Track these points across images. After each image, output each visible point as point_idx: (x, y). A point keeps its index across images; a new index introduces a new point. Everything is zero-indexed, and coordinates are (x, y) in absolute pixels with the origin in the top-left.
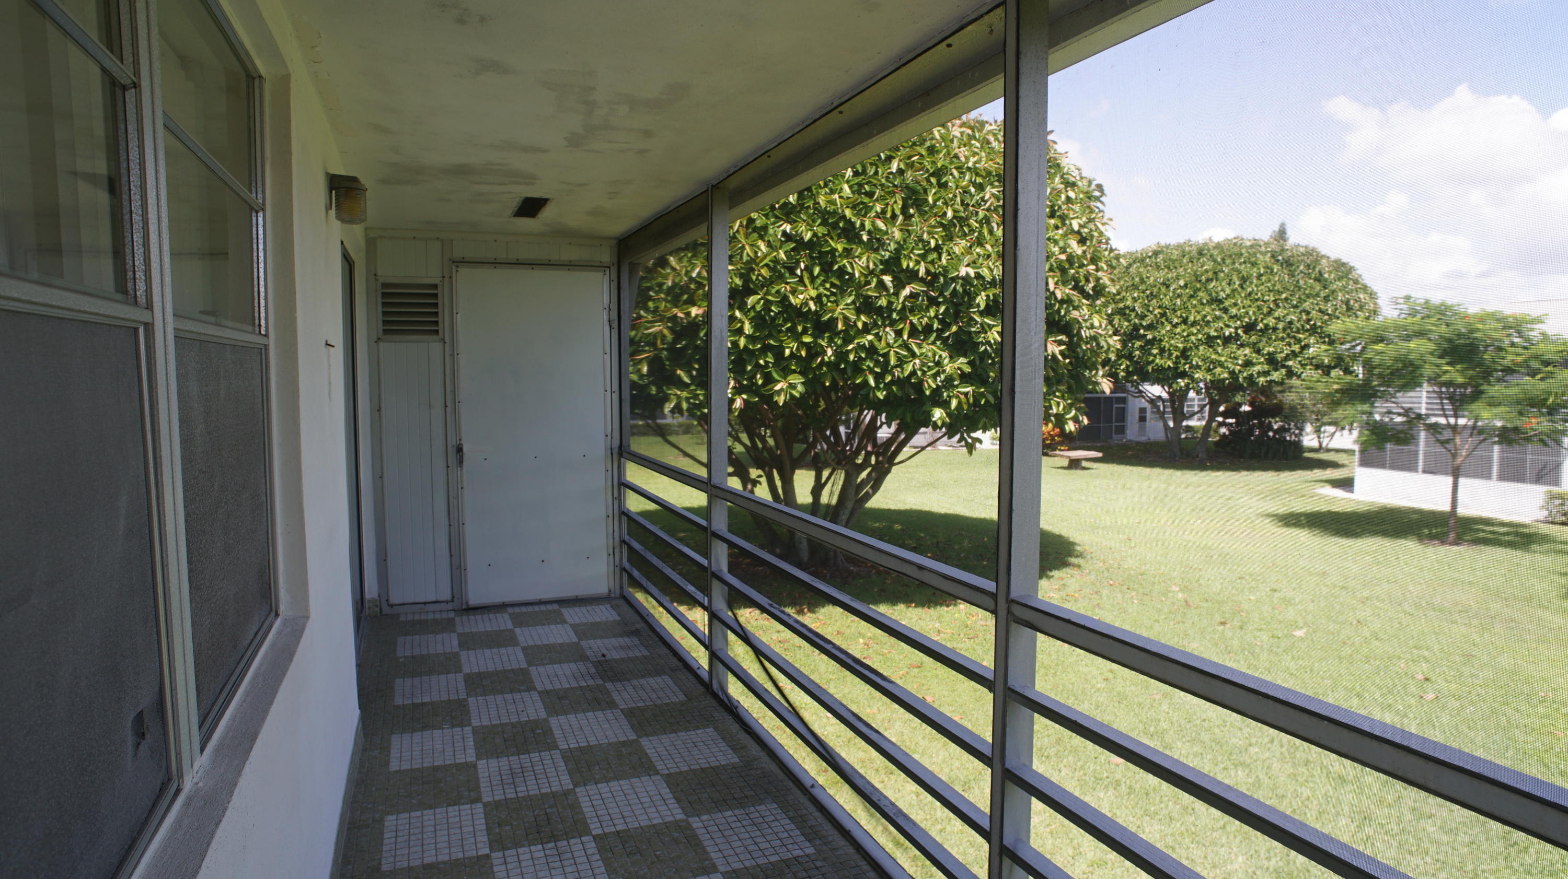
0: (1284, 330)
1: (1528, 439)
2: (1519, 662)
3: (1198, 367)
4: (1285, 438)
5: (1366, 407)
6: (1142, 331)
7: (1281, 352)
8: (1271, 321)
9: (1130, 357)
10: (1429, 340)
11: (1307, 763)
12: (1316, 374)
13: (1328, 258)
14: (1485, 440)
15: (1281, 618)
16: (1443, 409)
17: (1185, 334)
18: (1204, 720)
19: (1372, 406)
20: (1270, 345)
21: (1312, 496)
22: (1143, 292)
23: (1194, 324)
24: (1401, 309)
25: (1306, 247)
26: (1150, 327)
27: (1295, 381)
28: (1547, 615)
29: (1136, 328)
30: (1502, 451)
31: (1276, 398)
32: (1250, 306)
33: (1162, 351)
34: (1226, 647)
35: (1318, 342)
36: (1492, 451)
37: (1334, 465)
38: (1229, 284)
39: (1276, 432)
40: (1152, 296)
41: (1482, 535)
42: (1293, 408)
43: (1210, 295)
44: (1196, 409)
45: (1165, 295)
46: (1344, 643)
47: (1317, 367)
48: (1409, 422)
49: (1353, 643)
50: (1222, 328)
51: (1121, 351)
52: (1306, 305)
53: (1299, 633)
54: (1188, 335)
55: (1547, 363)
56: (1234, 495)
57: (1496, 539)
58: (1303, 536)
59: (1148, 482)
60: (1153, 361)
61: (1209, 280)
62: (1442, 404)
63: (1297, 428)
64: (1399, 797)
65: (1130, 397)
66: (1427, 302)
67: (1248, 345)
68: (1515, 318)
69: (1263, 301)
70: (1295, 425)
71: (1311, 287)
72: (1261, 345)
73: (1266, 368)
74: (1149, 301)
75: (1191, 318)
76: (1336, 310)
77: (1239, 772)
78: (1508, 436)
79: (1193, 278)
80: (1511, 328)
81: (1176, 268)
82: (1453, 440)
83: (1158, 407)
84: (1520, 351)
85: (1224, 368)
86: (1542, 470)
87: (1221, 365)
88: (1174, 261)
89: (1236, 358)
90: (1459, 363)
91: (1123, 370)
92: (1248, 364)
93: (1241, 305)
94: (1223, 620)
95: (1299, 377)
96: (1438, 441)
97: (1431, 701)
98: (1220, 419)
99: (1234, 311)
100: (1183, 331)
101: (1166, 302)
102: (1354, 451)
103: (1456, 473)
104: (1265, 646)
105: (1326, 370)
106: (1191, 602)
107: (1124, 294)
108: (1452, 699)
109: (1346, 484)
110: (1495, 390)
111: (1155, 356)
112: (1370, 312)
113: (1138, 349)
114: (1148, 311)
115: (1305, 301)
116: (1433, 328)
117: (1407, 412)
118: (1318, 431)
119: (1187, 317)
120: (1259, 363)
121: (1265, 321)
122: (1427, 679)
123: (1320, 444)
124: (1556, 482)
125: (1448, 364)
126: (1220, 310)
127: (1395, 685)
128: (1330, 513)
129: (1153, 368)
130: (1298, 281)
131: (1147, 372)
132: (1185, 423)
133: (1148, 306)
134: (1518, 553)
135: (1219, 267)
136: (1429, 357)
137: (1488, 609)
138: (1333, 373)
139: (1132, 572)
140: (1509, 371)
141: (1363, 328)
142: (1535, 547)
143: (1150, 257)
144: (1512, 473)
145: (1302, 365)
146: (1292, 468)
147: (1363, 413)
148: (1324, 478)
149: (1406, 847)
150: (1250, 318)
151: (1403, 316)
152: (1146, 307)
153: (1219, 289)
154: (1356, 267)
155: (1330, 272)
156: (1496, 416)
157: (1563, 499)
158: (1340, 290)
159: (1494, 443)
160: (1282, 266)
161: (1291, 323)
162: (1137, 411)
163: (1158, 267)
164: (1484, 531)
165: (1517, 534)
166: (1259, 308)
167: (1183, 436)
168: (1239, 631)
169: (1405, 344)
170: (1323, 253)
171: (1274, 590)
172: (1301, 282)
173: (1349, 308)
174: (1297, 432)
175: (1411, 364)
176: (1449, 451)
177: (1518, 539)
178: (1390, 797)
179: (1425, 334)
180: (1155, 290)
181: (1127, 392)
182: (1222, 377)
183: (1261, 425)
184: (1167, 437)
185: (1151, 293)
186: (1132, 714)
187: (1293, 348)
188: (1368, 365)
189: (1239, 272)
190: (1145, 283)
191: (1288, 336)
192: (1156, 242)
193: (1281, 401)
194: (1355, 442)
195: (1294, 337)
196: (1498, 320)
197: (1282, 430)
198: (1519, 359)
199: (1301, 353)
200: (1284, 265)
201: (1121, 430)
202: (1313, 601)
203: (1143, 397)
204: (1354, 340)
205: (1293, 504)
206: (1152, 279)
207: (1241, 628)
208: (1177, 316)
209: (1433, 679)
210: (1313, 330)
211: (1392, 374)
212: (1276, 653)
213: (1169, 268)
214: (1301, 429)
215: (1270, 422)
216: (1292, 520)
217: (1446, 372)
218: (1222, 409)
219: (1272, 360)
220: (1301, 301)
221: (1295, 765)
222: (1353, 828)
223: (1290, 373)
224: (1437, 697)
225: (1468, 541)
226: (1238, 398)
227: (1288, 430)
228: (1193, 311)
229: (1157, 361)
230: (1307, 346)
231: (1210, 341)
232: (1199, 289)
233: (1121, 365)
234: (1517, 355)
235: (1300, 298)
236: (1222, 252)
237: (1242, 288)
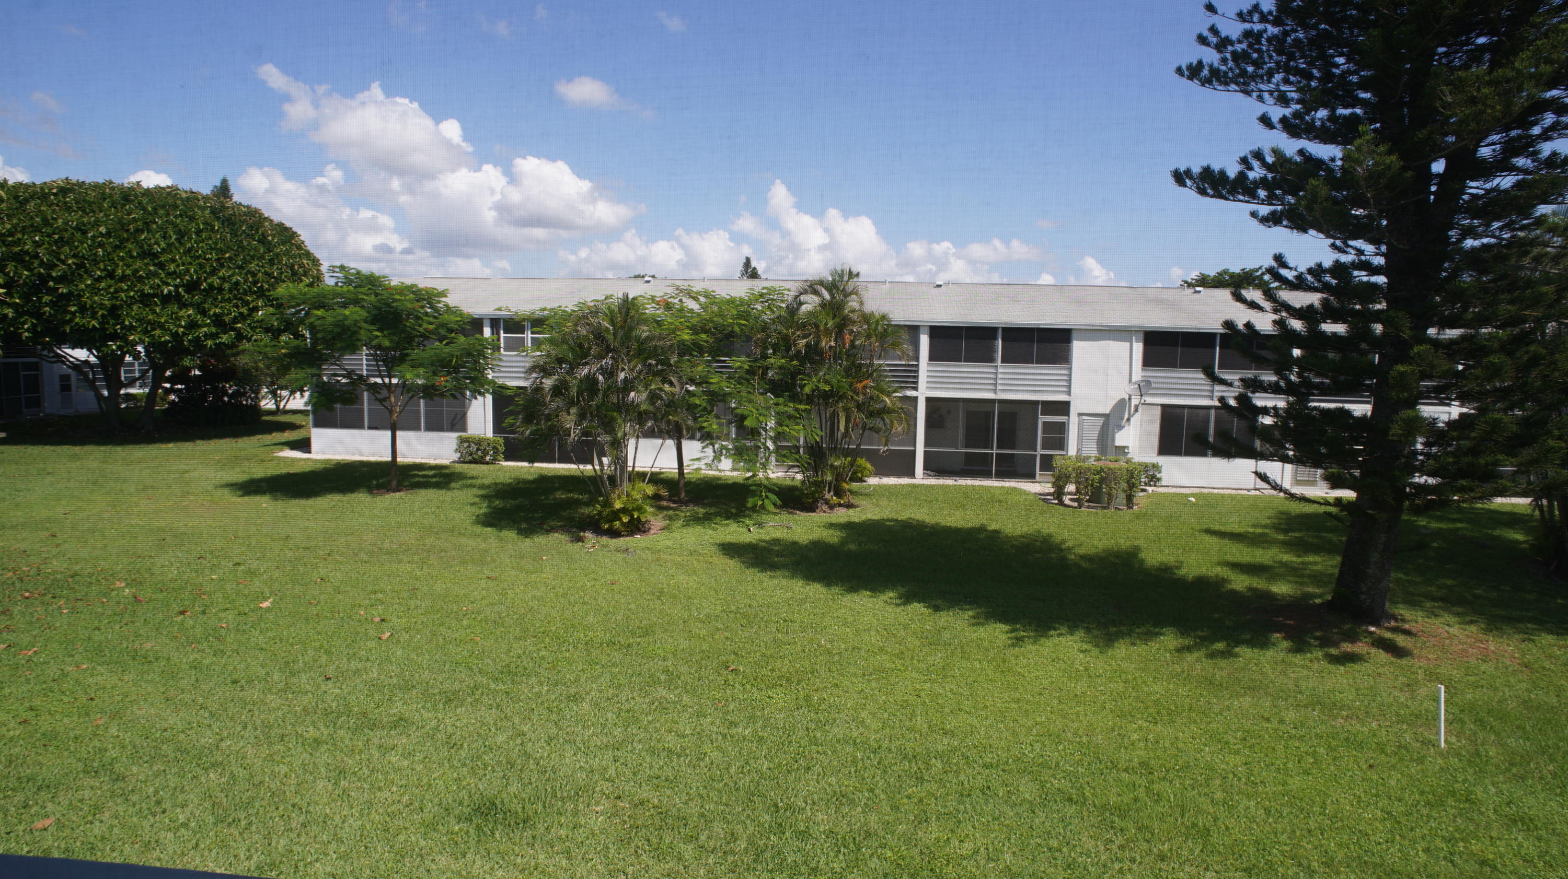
0: (230, 291)
1: (442, 395)
2: (449, 585)
3: (131, 328)
4: (241, 402)
5: (314, 371)
6: (51, 284)
7: (228, 314)
8: (216, 282)
9: (38, 315)
10: (363, 307)
11: (282, 737)
12: (266, 339)
13: (271, 221)
14: (412, 397)
15: (246, 592)
16: (379, 371)
17: (112, 290)
18: (165, 730)
19: (319, 367)
20: (216, 307)
21: (271, 460)
22: (49, 236)
23: (123, 278)
24: (338, 278)
25: (248, 207)
26: (62, 279)
27: (245, 345)
28: (463, 541)
29: (44, 279)
30: (426, 405)
31: (229, 361)
32: (190, 264)
33: (83, 309)
34: (188, 638)
35: (266, 305)
36: (419, 406)
37: (293, 427)
38: (164, 238)
39: (231, 396)
40: (61, 242)
41: (417, 479)
42: (247, 372)
43: (142, 247)
44: (137, 375)
45: (82, 243)
46: (311, 603)
47: (267, 330)
48: (353, 383)
49: (319, 602)
50: (158, 285)
51: (23, 306)
52: (253, 266)
53: (266, 604)
54: (116, 291)
55: (451, 331)
56: (187, 468)
57: (427, 482)
58: (264, 502)
59: (78, 463)
60: (71, 320)
61: (139, 231)
62: (378, 366)
63: (253, 392)
64: (368, 740)
65: (44, 362)
66: (358, 273)
67: (192, 305)
68: (427, 293)
69: (205, 259)
70: (251, 389)
71: (256, 250)
72: (206, 306)
73: (214, 330)
74: (59, 248)
75: (119, 272)
76: (282, 273)
77: (211, 775)
78: (429, 392)
79: (118, 227)
80: (424, 300)
81: (94, 212)
82: (389, 398)
83: (86, 374)
84: (431, 320)
85: (166, 330)
86: (454, 419)
87: (161, 326)
88: (90, 204)
89: (178, 319)
90: (387, 329)
91: (28, 330)
92: (192, 325)
93: (180, 261)
94: (181, 609)
95: (249, 340)
96: (377, 399)
97: (387, 640)
98: (168, 385)
99: (172, 267)
100: (110, 286)
101: (84, 250)
102: (308, 411)
103: (394, 429)
104: (231, 626)
105: (276, 333)
106: (141, 597)
107: (19, 236)
108: (404, 632)
109: (304, 445)
110: (416, 353)
111: (74, 314)
112: (313, 277)
113: (47, 305)
114: (59, 260)
115: (251, 263)
116: (365, 297)
117: (349, 374)
118: (274, 394)
119: (114, 271)
120: (206, 325)
121: (209, 281)
122: (383, 620)
123: (278, 406)
124: (464, 429)
125: (378, 330)
126: (155, 265)
127: (357, 633)
128: (289, 476)
129: (71, 328)
130: (241, 241)
131: (65, 331)
132: (122, 392)
133: (59, 254)
134: (443, 491)
135: (151, 218)
136: (364, 325)
137: (425, 545)
138: (283, 338)
139: (59, 576)
140: (425, 337)
141: (305, 294)
142: (453, 485)
143: (55, 194)
144: (434, 426)
145: (252, 328)
146: (251, 432)
147: (313, 376)
148: (283, 441)
149: (376, 785)
150: (192, 277)
151: (340, 284)
152: (56, 255)
153: (153, 241)
154: (299, 233)
155: (274, 236)
156: (418, 376)
157: (469, 442)
158: (284, 254)
159: (420, 398)
160: (223, 224)
161: (237, 283)
162: (57, 380)
163: (69, 209)
164: (417, 476)
165: (441, 475)
166: (201, 266)
167: (123, 406)
168: (201, 617)
169: (342, 311)
170: (266, 216)
171: (238, 564)
172: (245, 243)
173: (294, 273)
174: (253, 395)
175: (348, 328)
176: (386, 408)
177: (442, 479)
178: (360, 743)
179: (359, 303)
180: (66, 235)
181: (40, 356)
182: (163, 339)
183: (214, 390)
184: (101, 408)
185: (61, 238)
186: (66, 754)
187: (241, 310)
188: (312, 328)
189: (175, 225)
190: (52, 226)
191: (235, 297)
192: (64, 177)
193: (234, 365)
194: (306, 404)
195: (241, 299)
196: (413, 292)
197: (237, 394)
198: (431, 327)
199: (249, 315)
200: (226, 224)
201: (36, 403)
202: (278, 568)
203: (64, 363)
204: (299, 305)
205: (254, 470)
206: (60, 221)
207: (204, 612)
208: (99, 269)
209: (388, 618)
210: (261, 293)
211: (334, 338)
212: (244, 631)
213: (84, 211)
214: (257, 392)
215: (224, 387)
216: (251, 487)
217: (377, 337)
218: (168, 373)
219: (218, 321)
220: (245, 261)
221: (270, 744)
222: (330, 787)
223: (240, 336)
224: (392, 635)
225: (405, 487)
226: (187, 362)
227: (244, 394)
228: (121, 264)
229: (77, 320)
230: (256, 309)
231: (145, 300)
232: (128, 240)
233: (24, 323)
234: (431, 323)
235: (244, 258)
236: (152, 201)
237: (181, 244)
